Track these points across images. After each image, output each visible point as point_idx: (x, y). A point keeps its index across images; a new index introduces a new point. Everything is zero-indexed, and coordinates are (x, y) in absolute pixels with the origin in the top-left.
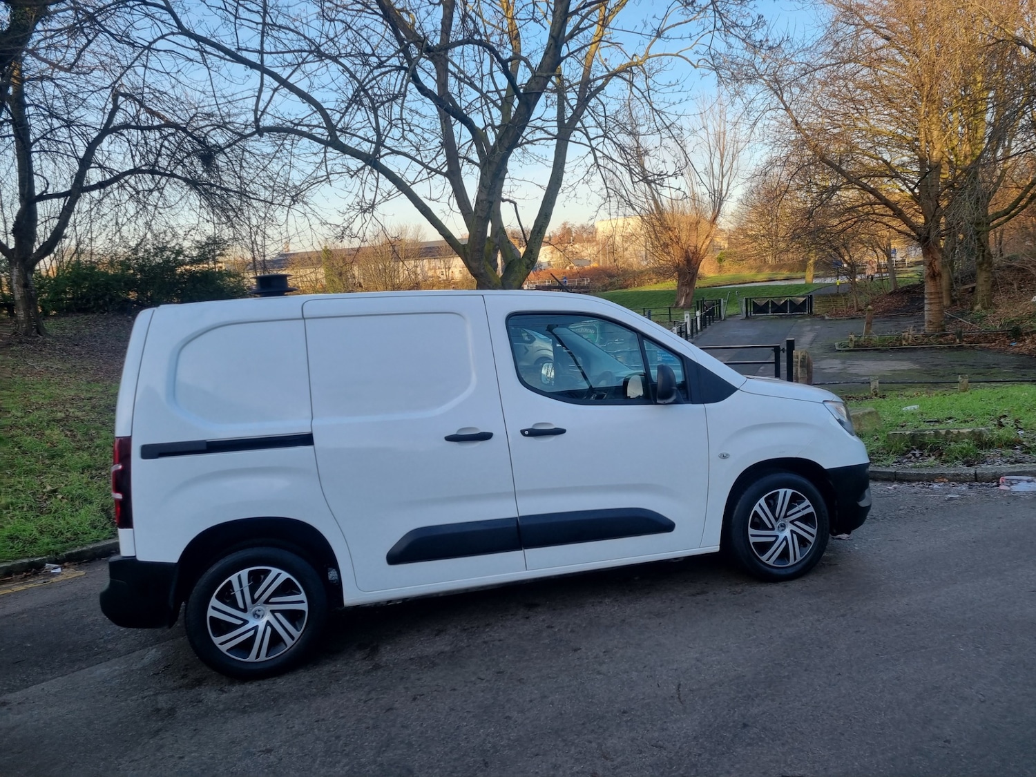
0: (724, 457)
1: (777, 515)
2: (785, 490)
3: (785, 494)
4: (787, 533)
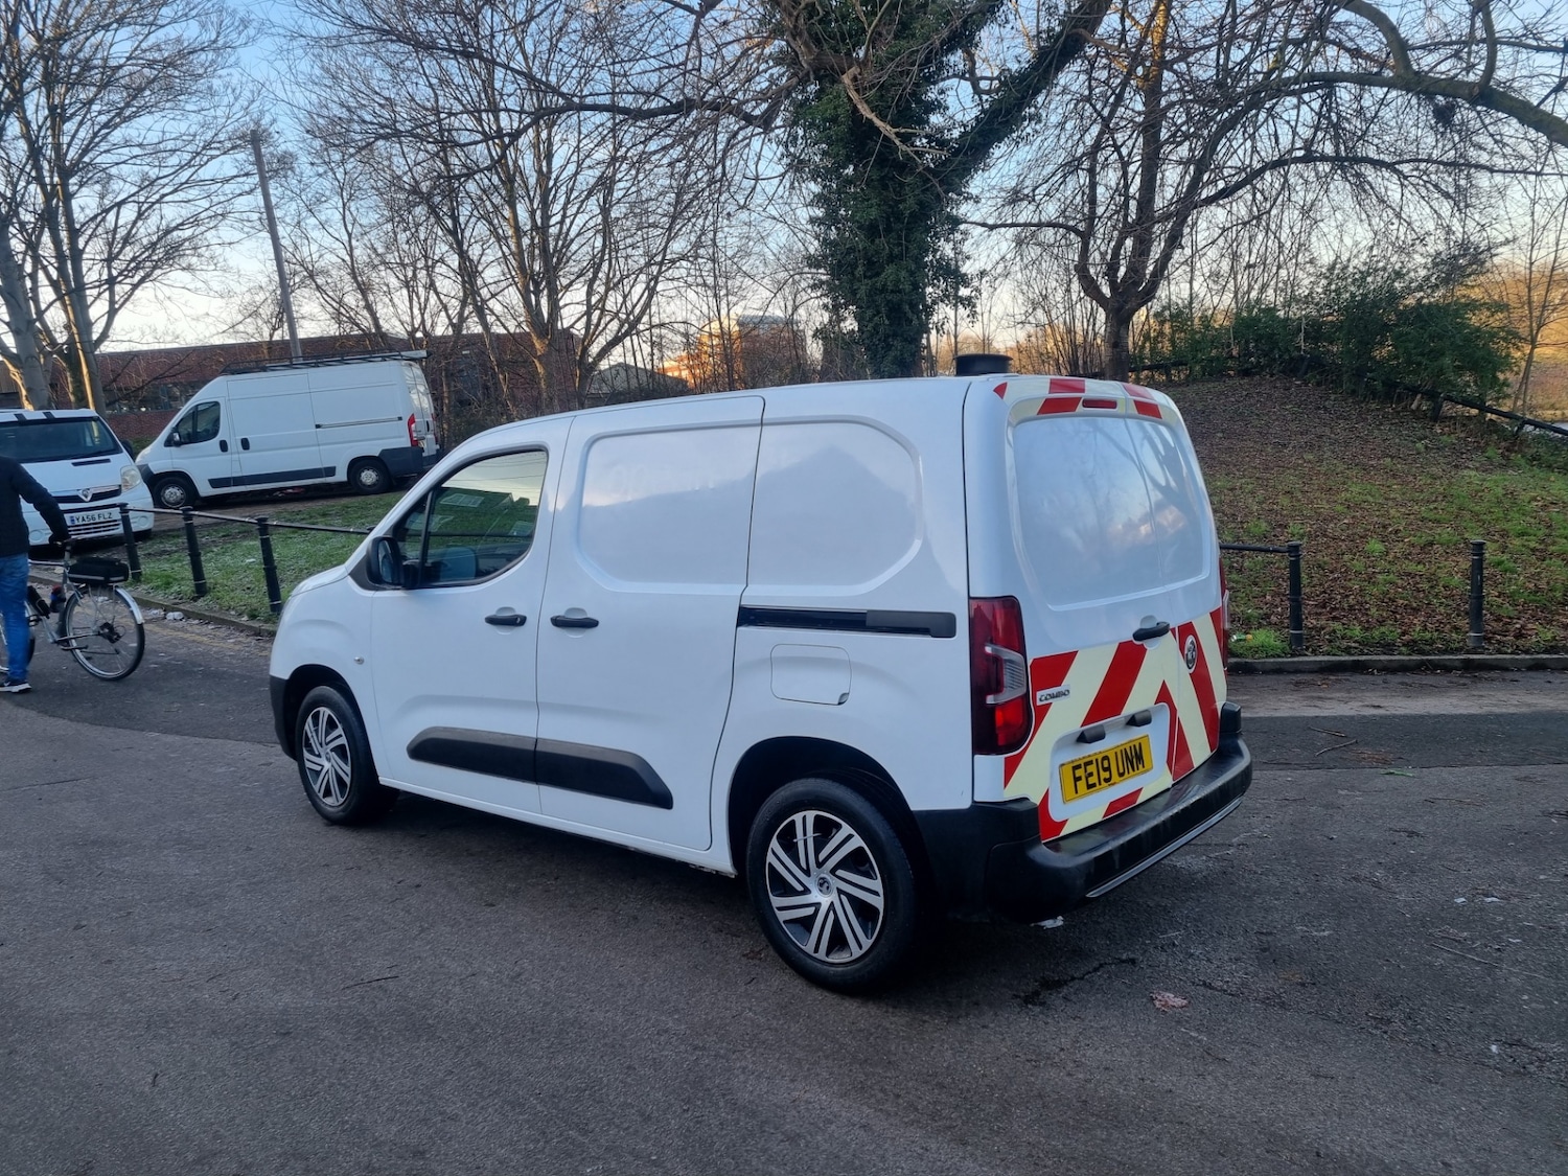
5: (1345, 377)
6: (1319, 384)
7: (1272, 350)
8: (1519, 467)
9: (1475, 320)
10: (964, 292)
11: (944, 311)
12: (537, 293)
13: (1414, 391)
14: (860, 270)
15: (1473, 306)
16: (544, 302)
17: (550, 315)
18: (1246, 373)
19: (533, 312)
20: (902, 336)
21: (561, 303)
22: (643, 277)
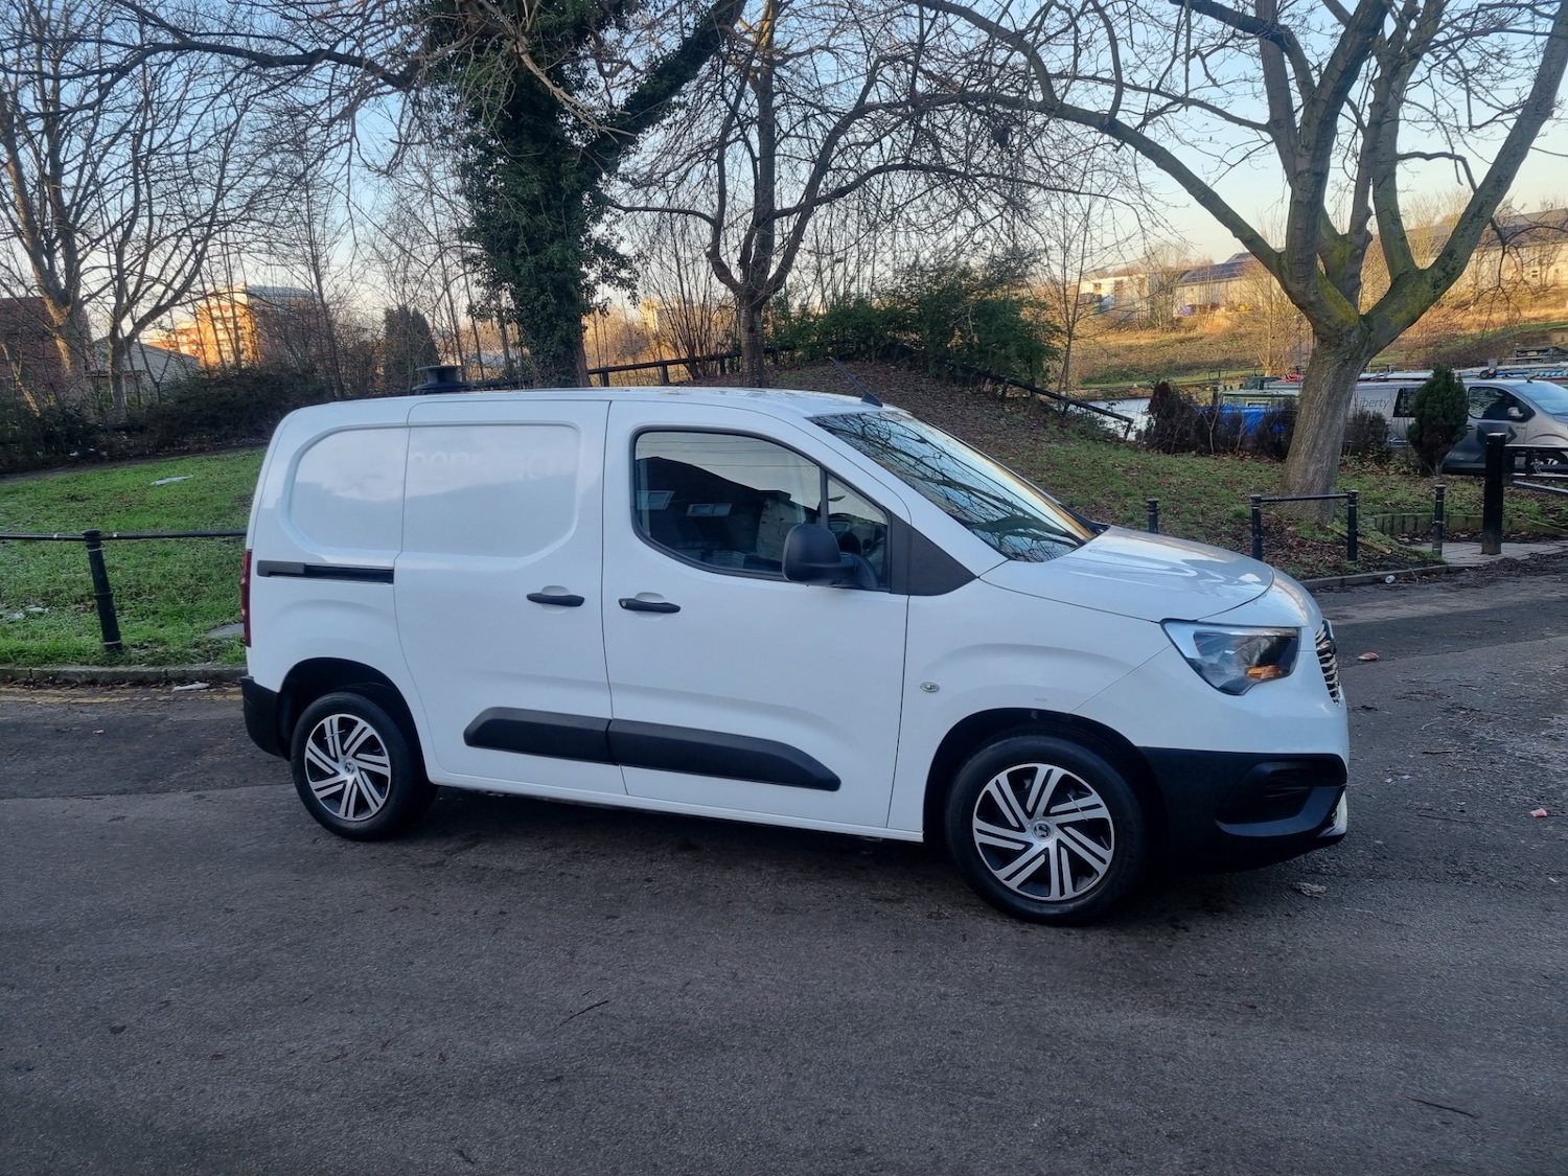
0: (932, 689)
1: (1029, 807)
2: (1050, 767)
3: (1048, 774)
4: (1050, 843)
5: (931, 364)
6: (910, 369)
7: (868, 337)
8: (1071, 439)
9: (1026, 314)
10: (624, 274)
11: (604, 292)
12: (51, 255)
13: (987, 375)
14: (521, 246)
15: (1021, 303)
16: (60, 263)
17: (67, 281)
18: (845, 358)
19: (46, 276)
20: (565, 315)
21: (82, 268)
22: (187, 240)
